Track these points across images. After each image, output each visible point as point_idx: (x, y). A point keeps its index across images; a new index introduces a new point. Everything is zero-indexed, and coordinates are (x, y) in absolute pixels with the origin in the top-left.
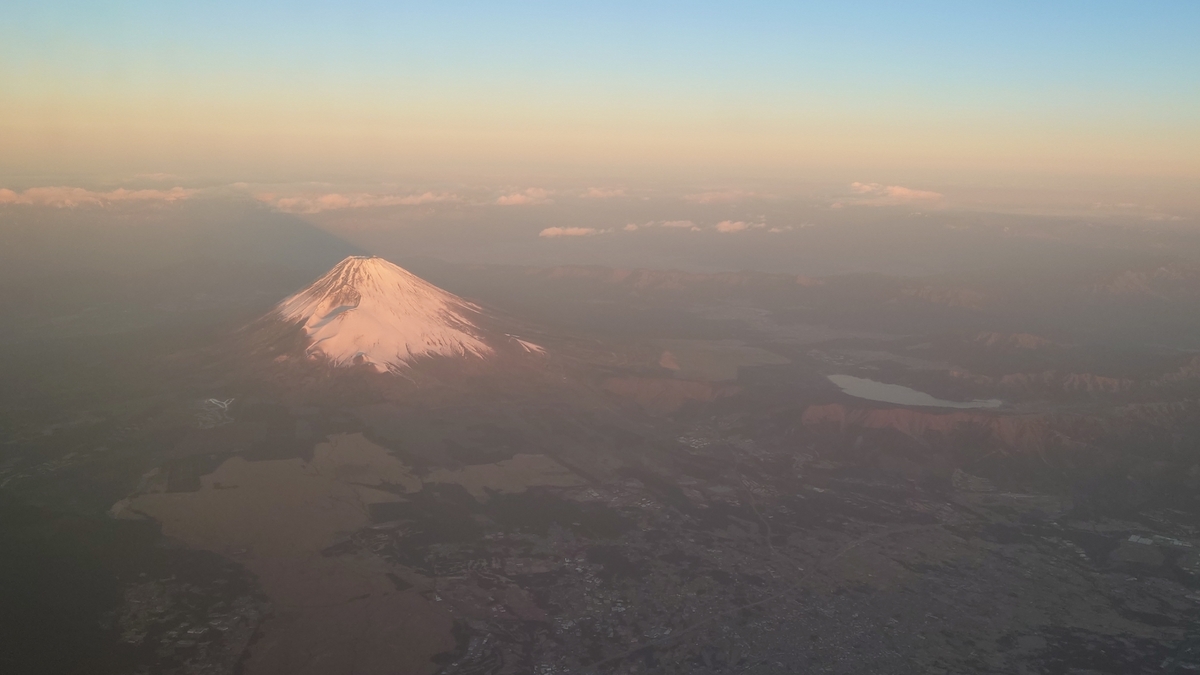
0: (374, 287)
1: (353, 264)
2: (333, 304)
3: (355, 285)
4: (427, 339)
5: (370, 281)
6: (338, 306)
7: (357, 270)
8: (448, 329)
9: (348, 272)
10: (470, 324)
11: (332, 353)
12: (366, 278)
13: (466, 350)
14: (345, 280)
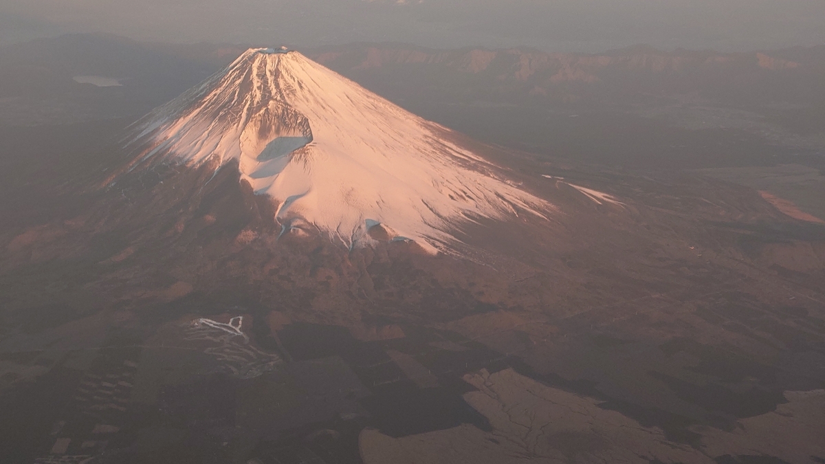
0: (317, 102)
1: (264, 63)
2: (263, 133)
3: (288, 101)
4: (447, 192)
5: (306, 91)
6: (273, 137)
7: (277, 74)
8: (461, 170)
9: (262, 76)
10: (481, 159)
11: (322, 222)
12: (296, 87)
13: (514, 206)
14: (265, 88)
